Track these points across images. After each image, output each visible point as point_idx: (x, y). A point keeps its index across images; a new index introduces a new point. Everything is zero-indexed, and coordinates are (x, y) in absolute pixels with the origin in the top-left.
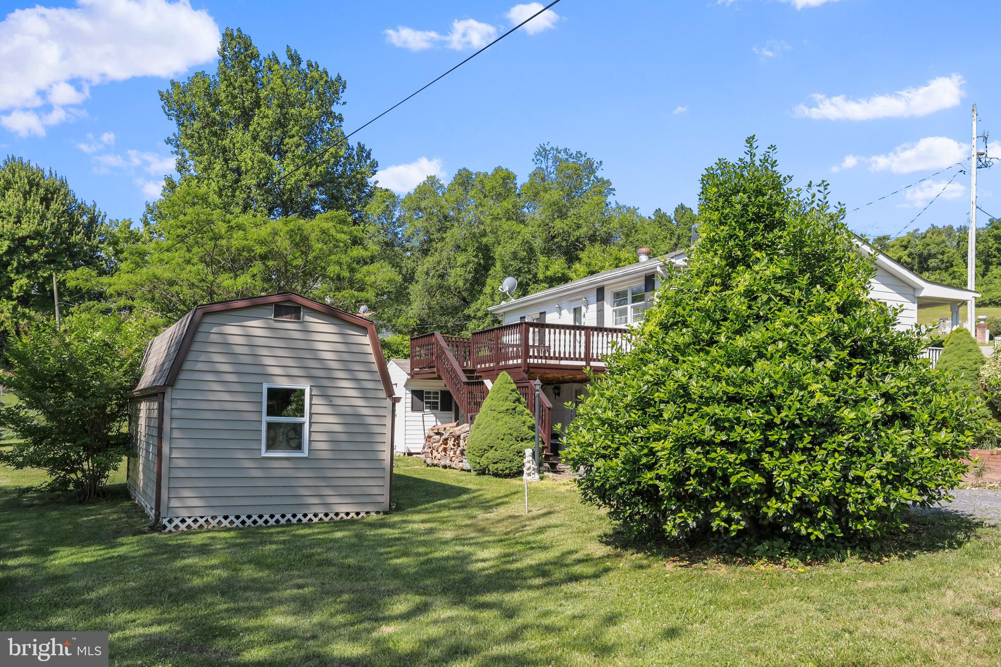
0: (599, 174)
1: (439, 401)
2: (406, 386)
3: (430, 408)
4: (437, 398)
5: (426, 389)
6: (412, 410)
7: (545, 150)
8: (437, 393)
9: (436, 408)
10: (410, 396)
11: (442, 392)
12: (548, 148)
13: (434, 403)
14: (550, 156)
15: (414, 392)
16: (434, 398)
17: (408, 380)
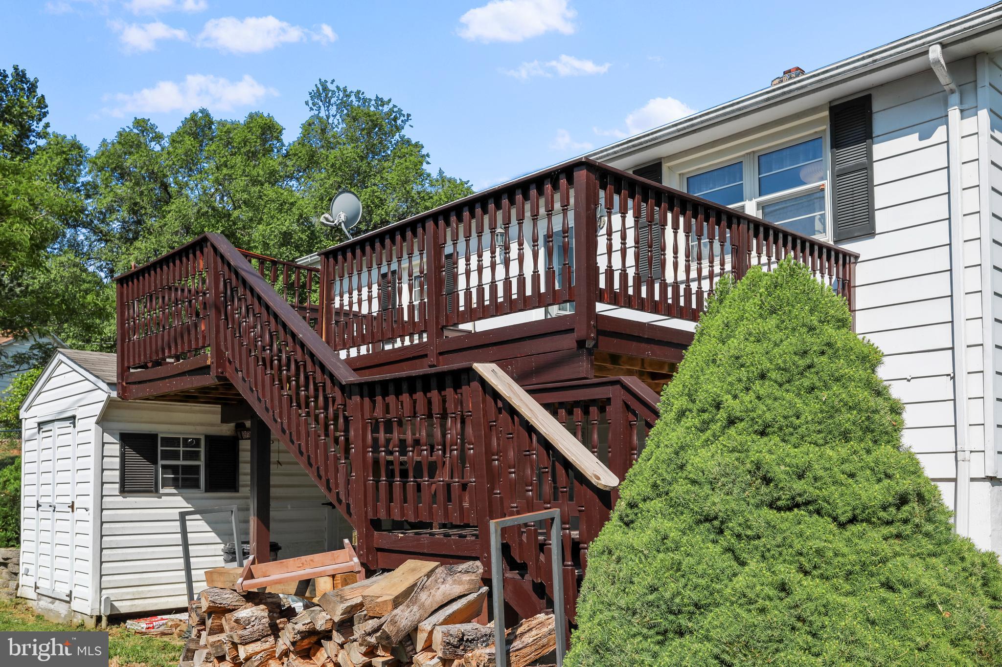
0: (407, 132)
1: (201, 463)
2: (103, 420)
3: (175, 483)
4: (195, 456)
5: (163, 430)
6: (124, 490)
7: (325, 89)
8: (198, 441)
9: (195, 485)
10: (114, 449)
11: (209, 439)
12: (332, 87)
13: (187, 469)
14: (333, 100)
15: (127, 440)
16: (189, 456)
17: (110, 404)
